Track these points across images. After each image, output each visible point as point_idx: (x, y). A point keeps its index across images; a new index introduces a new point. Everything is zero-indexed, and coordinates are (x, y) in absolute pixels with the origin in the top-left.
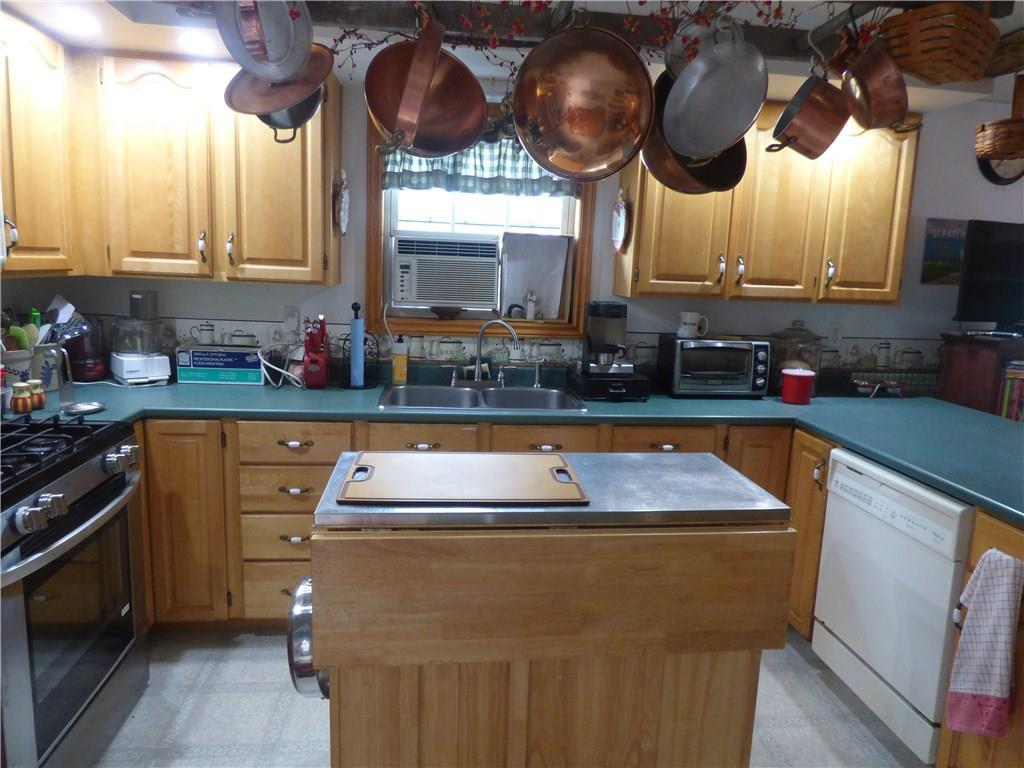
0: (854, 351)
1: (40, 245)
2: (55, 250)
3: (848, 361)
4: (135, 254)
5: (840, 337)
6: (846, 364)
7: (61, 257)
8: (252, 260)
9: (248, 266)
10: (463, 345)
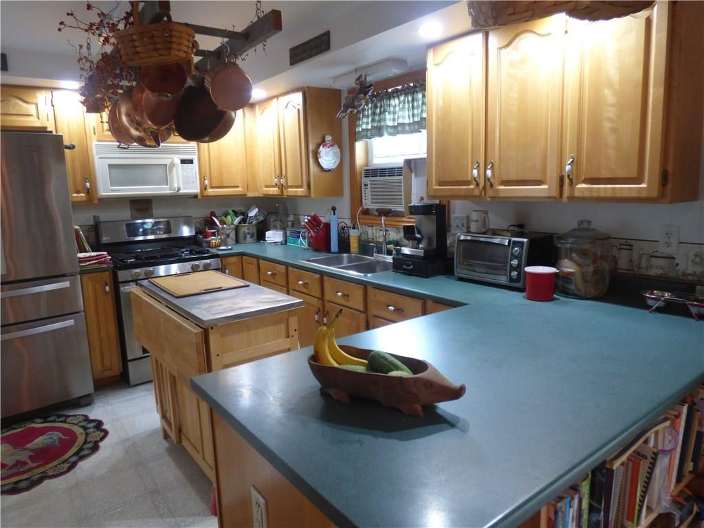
0: (698, 260)
1: (225, 185)
2: (237, 187)
3: (690, 271)
4: (267, 186)
5: (674, 241)
6: (684, 274)
7: (240, 189)
8: (291, 187)
9: (290, 190)
10: (389, 232)
